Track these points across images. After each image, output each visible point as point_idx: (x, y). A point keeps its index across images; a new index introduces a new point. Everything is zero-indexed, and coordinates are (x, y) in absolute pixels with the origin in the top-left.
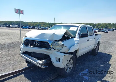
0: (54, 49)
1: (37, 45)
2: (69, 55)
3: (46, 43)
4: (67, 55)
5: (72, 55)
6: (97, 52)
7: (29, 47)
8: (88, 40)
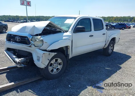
0: (34, 45)
1: (18, 40)
2: (50, 53)
3: (26, 38)
4: (49, 53)
5: (55, 53)
6: (110, 51)
7: (11, 43)
8: (91, 36)
